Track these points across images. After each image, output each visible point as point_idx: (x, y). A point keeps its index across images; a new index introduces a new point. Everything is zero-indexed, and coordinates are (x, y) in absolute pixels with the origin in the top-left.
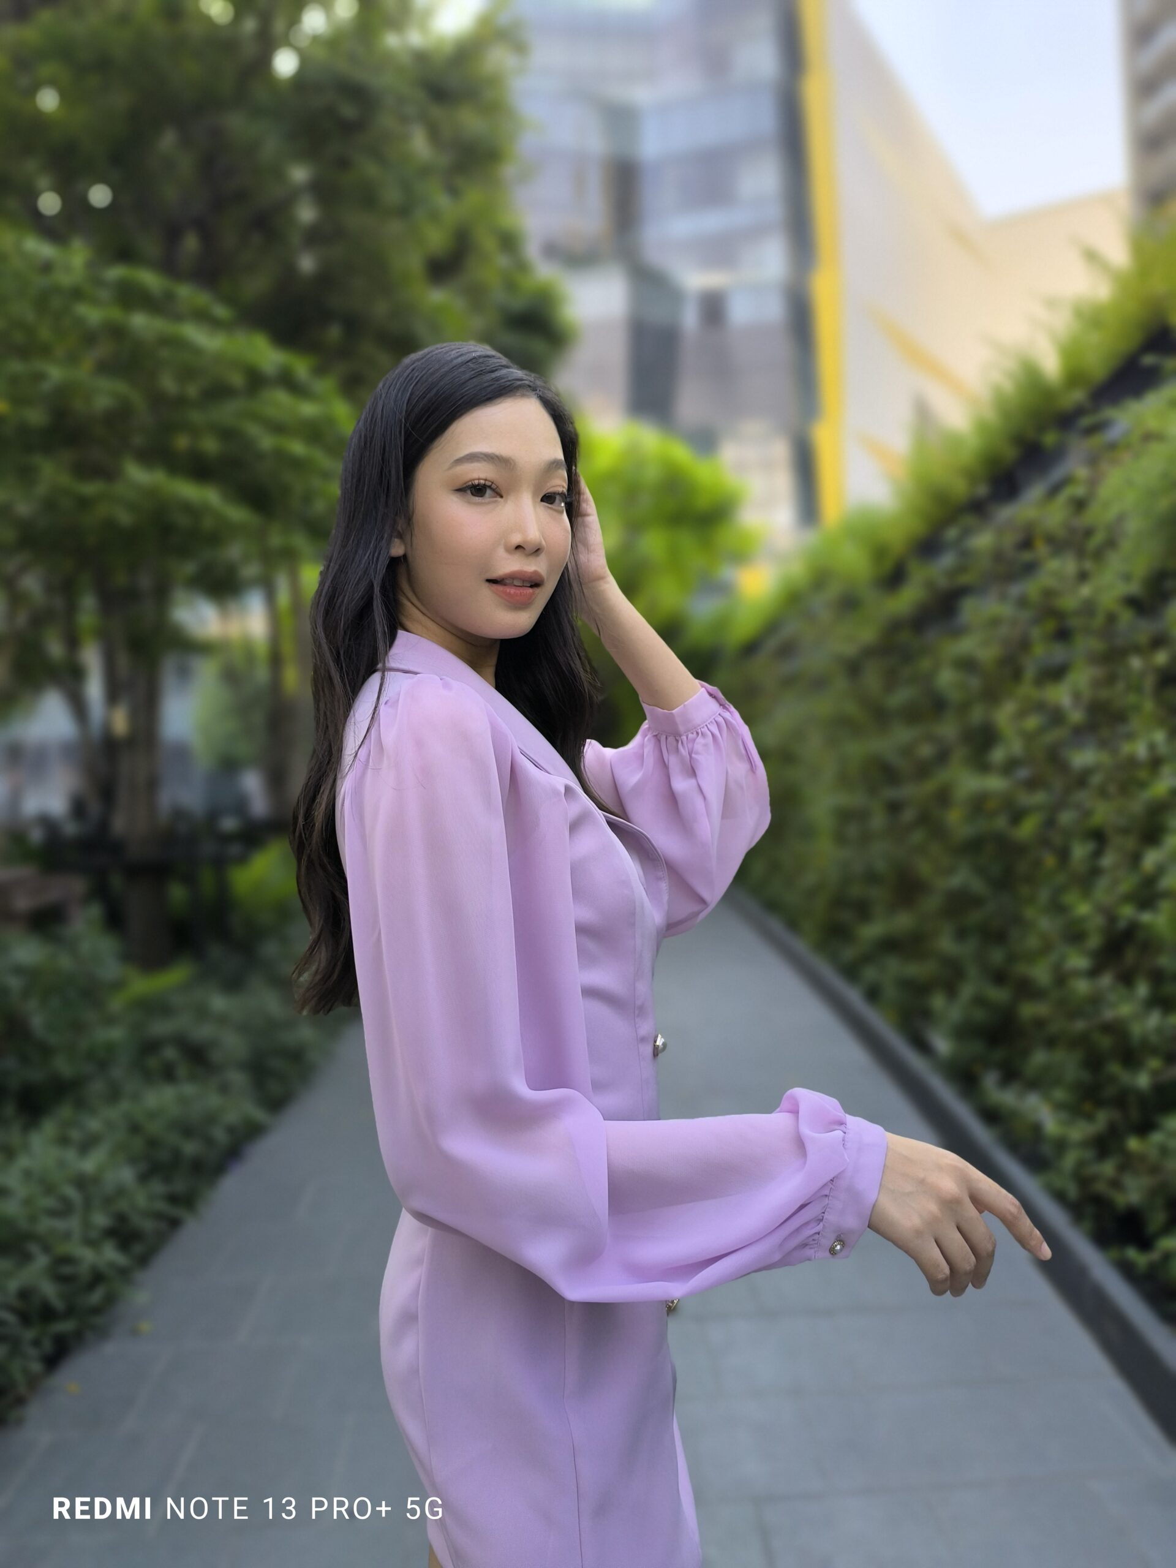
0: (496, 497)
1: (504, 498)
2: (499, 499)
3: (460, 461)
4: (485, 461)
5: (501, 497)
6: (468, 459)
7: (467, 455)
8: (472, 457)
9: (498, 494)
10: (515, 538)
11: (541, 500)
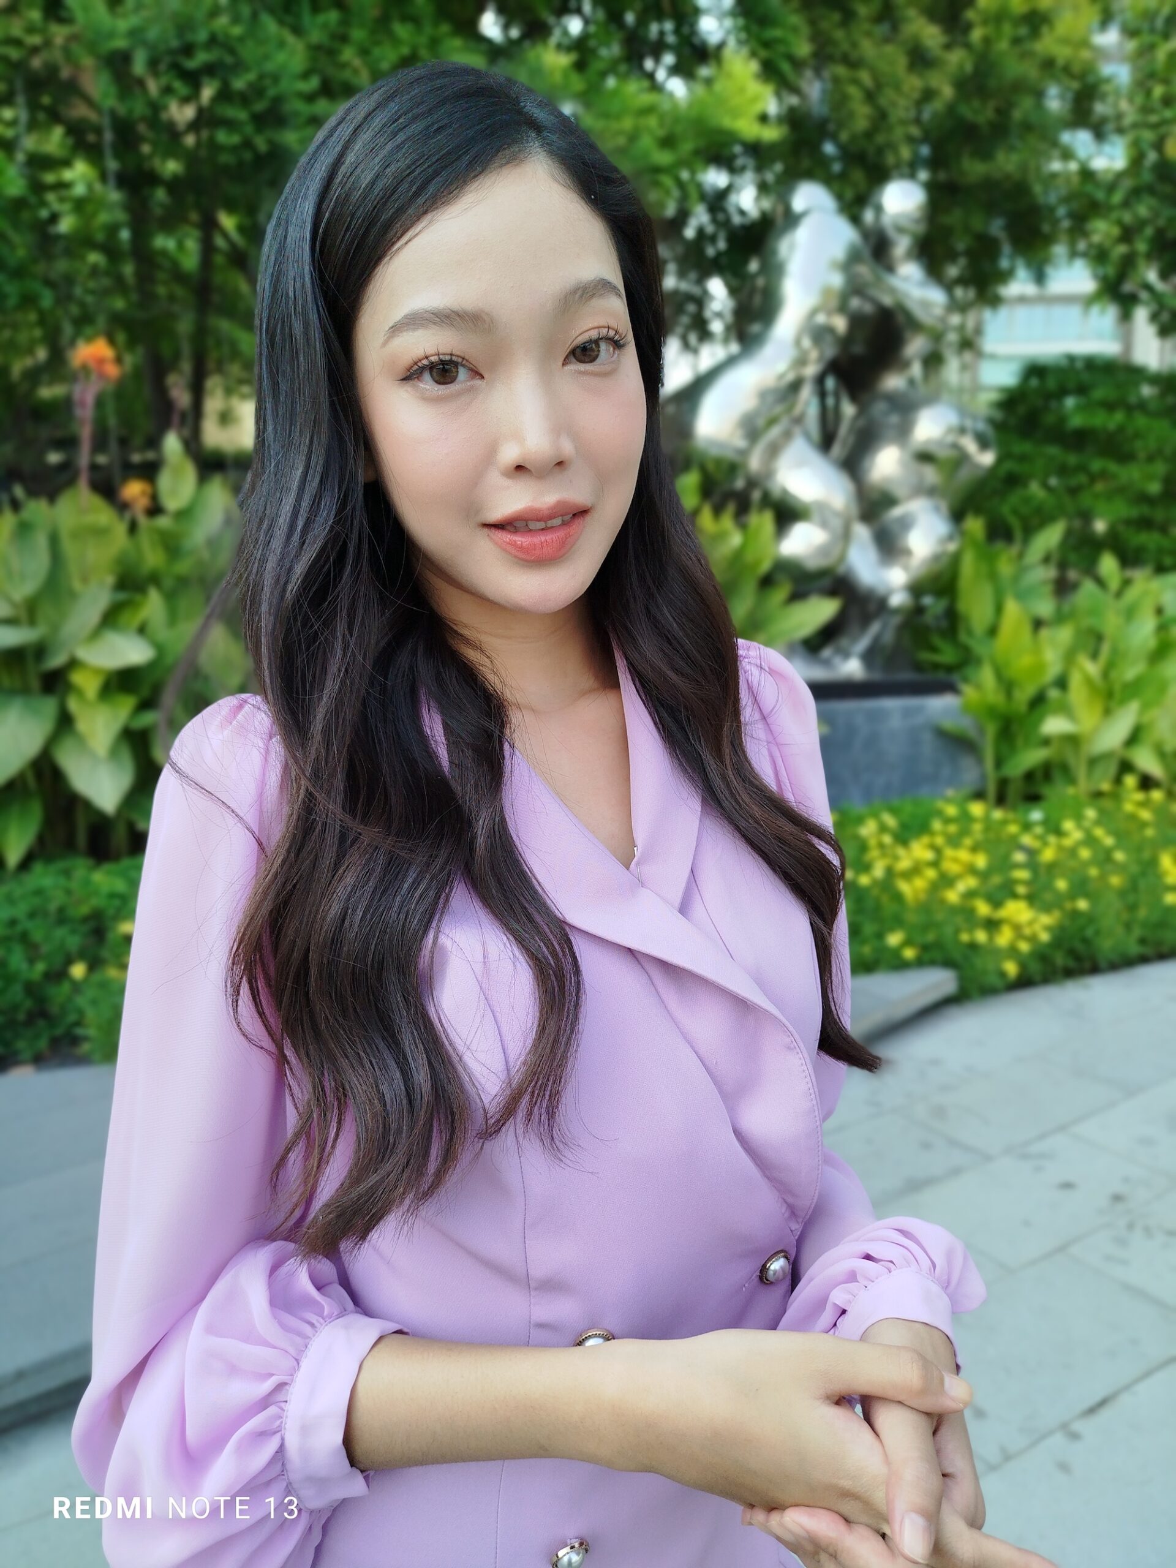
0: (473, 378)
1: (485, 381)
2: (477, 382)
3: (396, 329)
4: (435, 324)
5: (482, 377)
6: (407, 324)
7: (406, 317)
8: (414, 321)
9: (477, 374)
10: (510, 454)
11: (564, 363)
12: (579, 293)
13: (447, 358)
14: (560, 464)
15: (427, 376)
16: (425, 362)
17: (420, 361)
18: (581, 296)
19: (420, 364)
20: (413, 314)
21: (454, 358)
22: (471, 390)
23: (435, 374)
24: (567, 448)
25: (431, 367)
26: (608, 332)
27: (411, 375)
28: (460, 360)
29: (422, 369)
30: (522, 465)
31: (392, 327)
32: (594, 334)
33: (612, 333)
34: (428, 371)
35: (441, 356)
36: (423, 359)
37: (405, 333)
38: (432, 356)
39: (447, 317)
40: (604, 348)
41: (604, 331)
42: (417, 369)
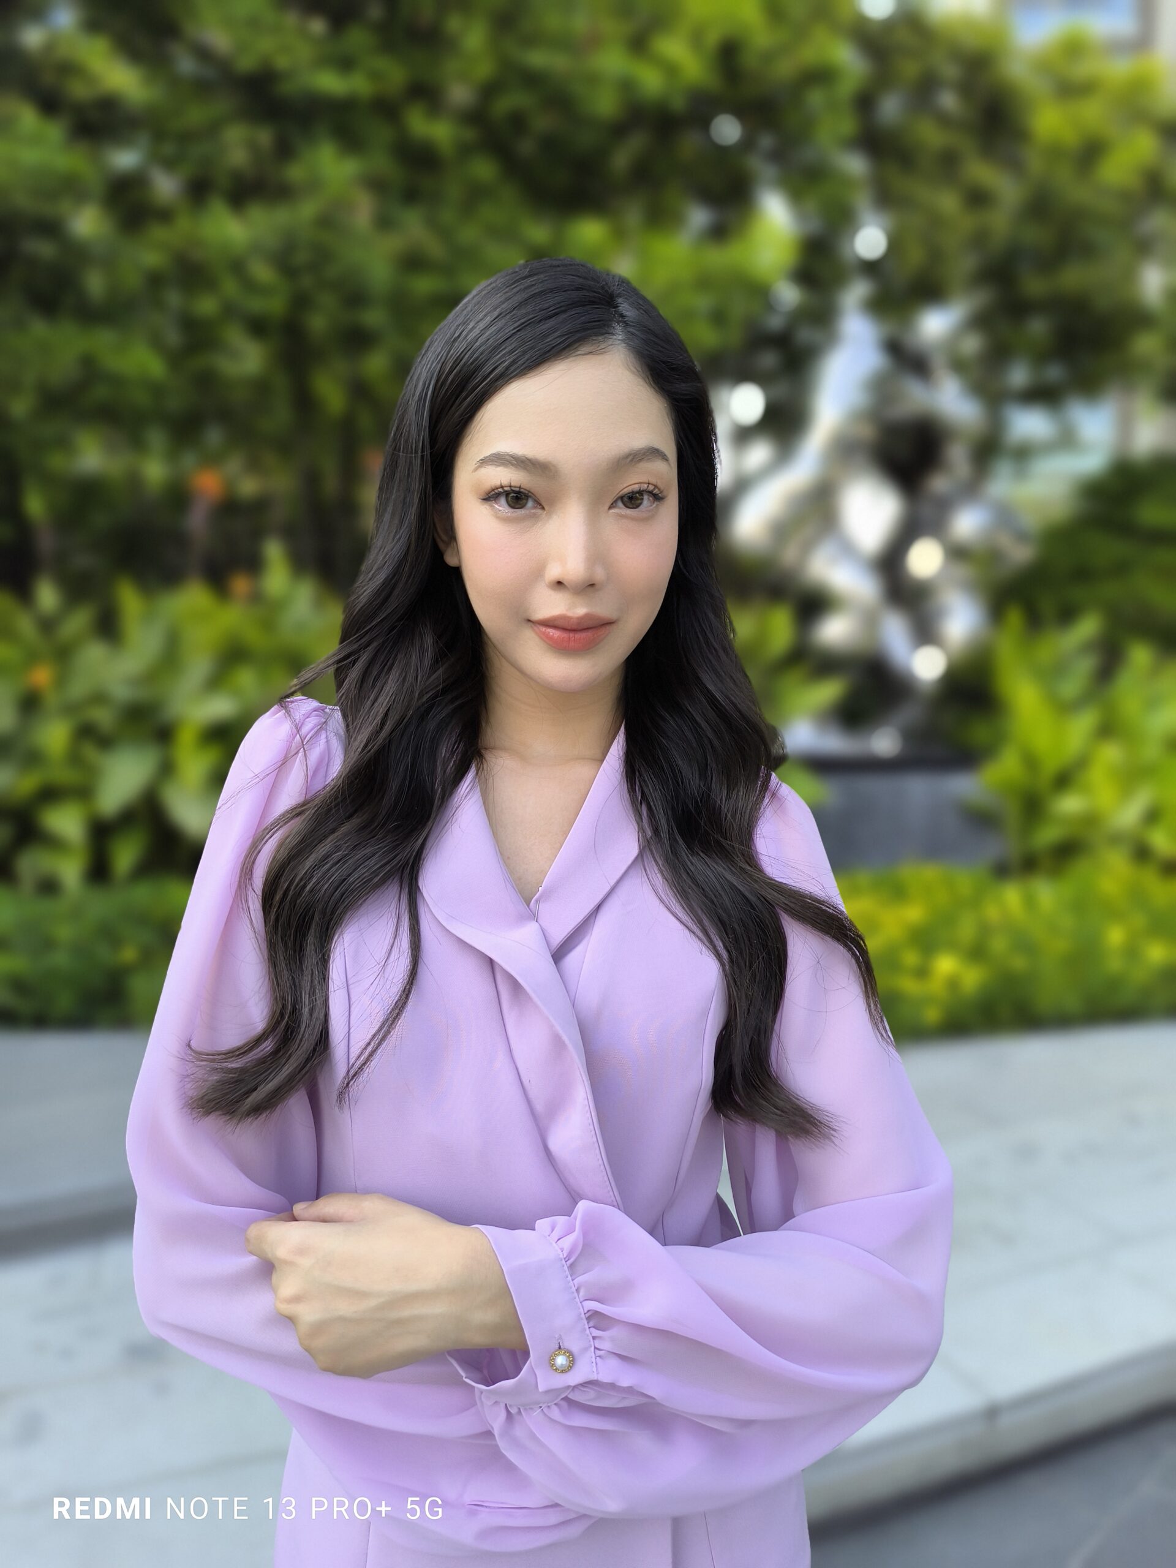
1: (545, 512)
9: (539, 505)
10: (554, 572)
11: (610, 508)
12: (630, 458)
14: (592, 585)
17: (497, 489)
18: (631, 461)
19: (496, 491)
20: (499, 454)
21: (522, 490)
22: (534, 517)
23: (510, 499)
24: (600, 574)
25: (507, 494)
26: (648, 487)
27: (491, 496)
28: (528, 495)
29: (500, 494)
30: (561, 580)
31: (482, 460)
32: (636, 488)
33: (651, 488)
34: (505, 496)
35: (512, 488)
36: (499, 488)
37: (490, 467)
38: (506, 487)
39: (522, 462)
40: (645, 501)
41: (644, 486)
42: (494, 494)
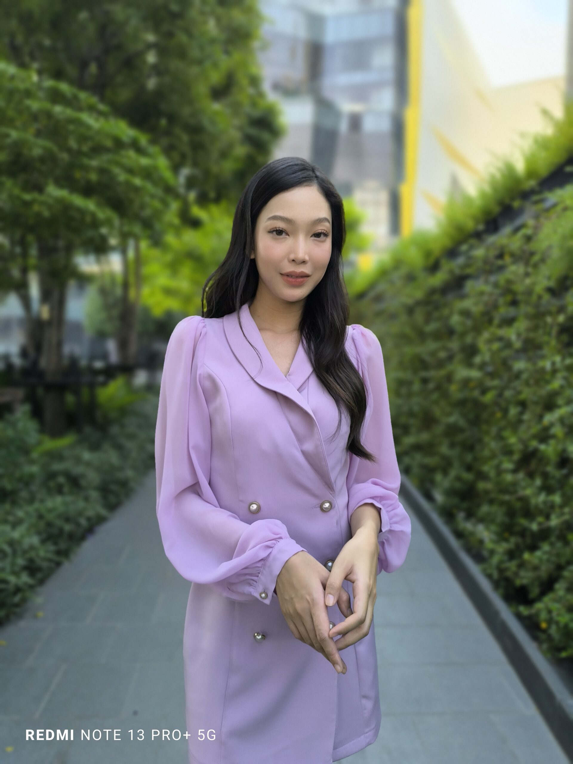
5: (289, 236)
7: (273, 216)
9: (287, 234)
10: (292, 257)
11: (311, 236)
12: (318, 221)
13: (281, 229)
14: (304, 262)
15: (275, 233)
16: (275, 229)
18: (319, 221)
19: (274, 229)
20: (275, 216)
21: (283, 230)
22: (286, 238)
23: (277, 232)
24: (307, 258)
28: (284, 230)
29: (274, 231)
30: (294, 260)
31: (269, 218)
32: (320, 231)
33: (325, 232)
35: (280, 229)
37: (272, 220)
38: (277, 228)
39: (284, 219)
40: (322, 236)
41: (323, 231)
